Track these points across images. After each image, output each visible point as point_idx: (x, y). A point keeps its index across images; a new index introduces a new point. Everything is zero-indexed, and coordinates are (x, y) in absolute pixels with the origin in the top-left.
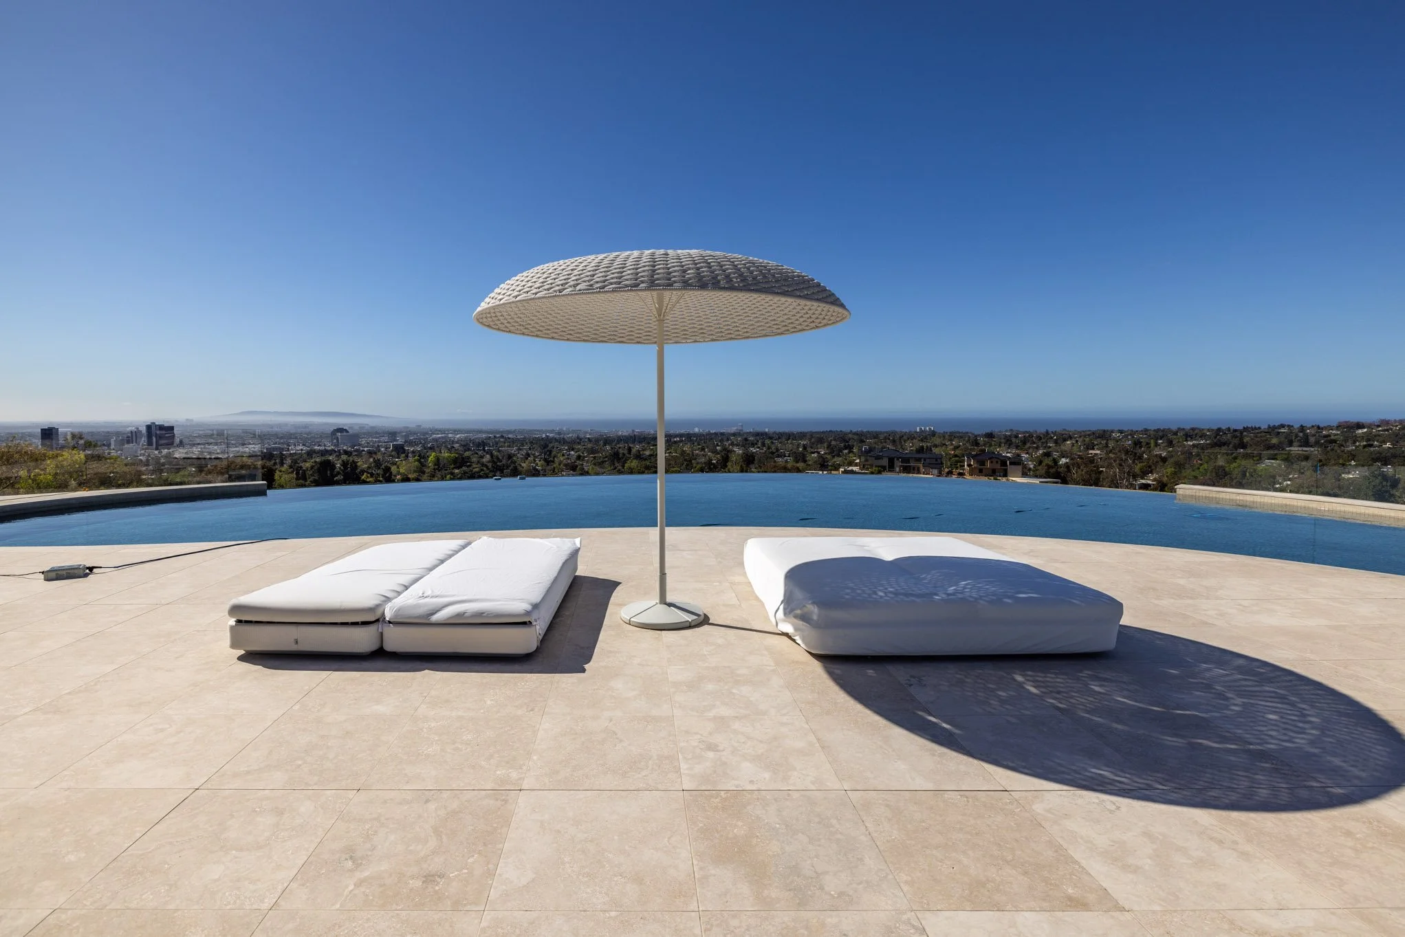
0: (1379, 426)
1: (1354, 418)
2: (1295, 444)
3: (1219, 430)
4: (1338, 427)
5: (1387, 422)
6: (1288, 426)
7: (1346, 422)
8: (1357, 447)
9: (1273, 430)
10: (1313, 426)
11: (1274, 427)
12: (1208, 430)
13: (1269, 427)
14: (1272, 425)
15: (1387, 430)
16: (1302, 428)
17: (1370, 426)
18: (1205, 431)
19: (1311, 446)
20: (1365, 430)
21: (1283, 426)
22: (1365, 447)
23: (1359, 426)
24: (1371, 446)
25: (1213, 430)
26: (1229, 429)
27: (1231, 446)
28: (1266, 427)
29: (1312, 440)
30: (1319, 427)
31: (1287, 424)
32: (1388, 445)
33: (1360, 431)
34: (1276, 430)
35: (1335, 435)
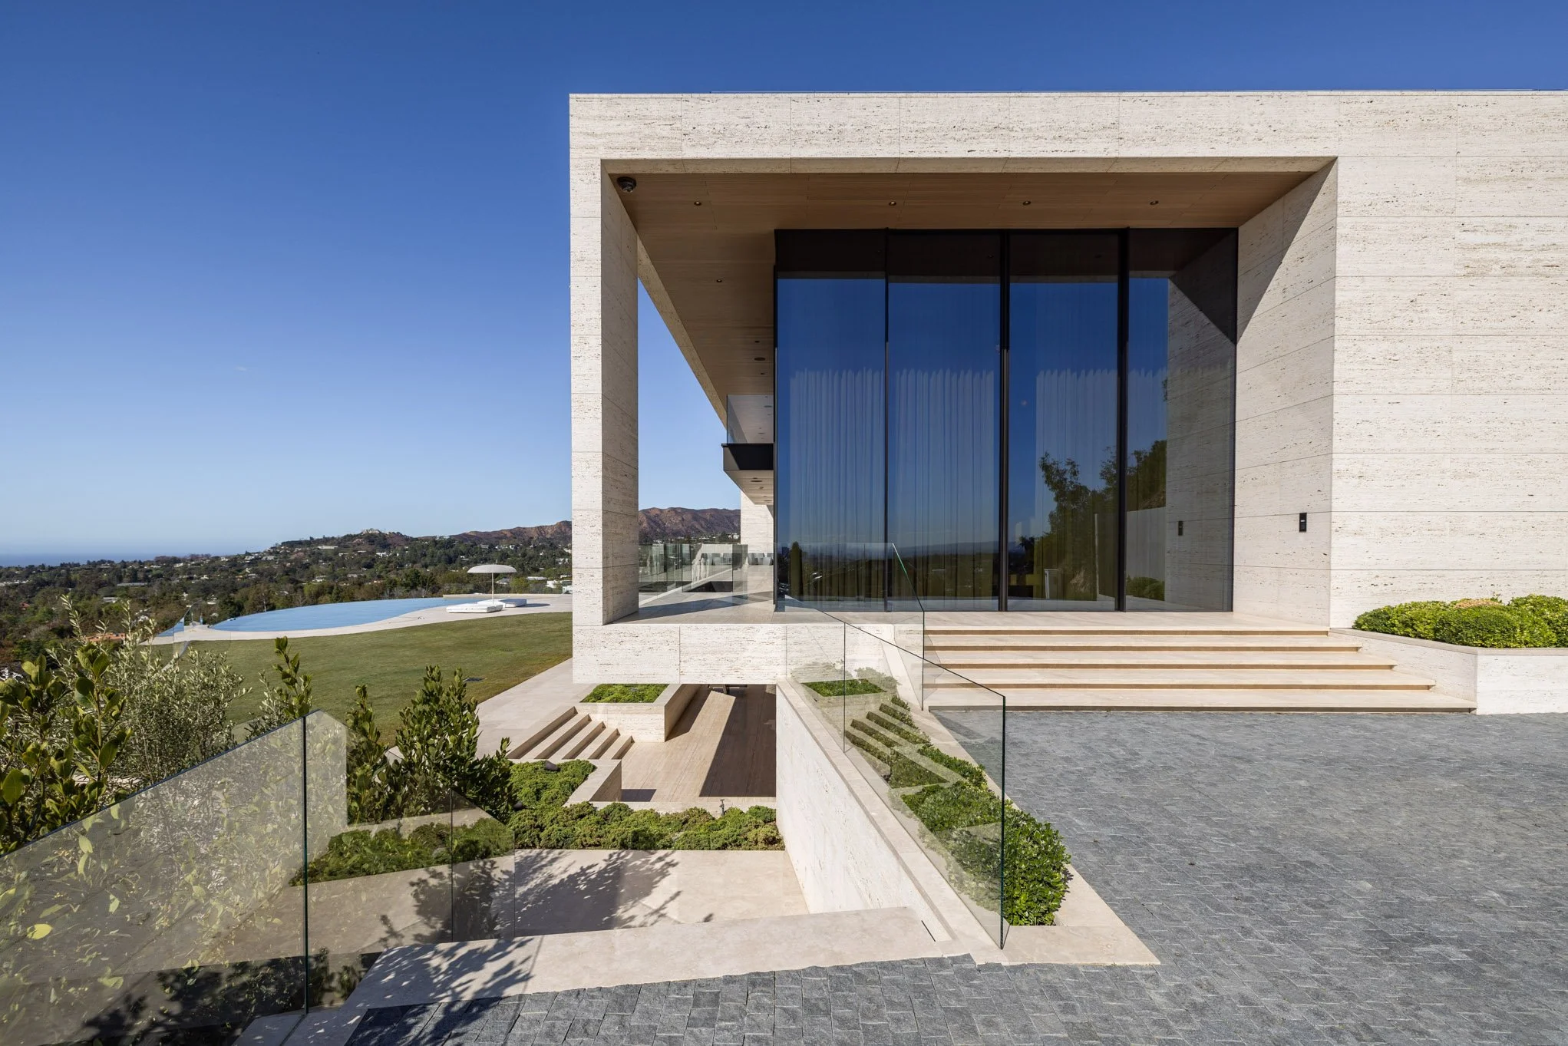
0: (192, 561)
1: (170, 553)
2: (125, 579)
3: (31, 567)
4: (159, 560)
5: (194, 558)
6: (109, 562)
7: (163, 557)
8: (181, 580)
9: (95, 567)
10: (135, 562)
11: (95, 564)
12: (17, 569)
13: (89, 563)
14: (91, 561)
15: (199, 564)
16: (124, 564)
17: (183, 560)
18: (12, 570)
19: (140, 581)
20: (182, 564)
21: (103, 562)
22: (188, 579)
23: (176, 560)
24: (191, 578)
25: (22, 569)
26: (43, 566)
27: (57, 585)
28: (86, 563)
29: (140, 575)
30: (140, 562)
31: (107, 559)
32: (205, 577)
33: (178, 565)
34: (98, 567)
35: (157, 569)
